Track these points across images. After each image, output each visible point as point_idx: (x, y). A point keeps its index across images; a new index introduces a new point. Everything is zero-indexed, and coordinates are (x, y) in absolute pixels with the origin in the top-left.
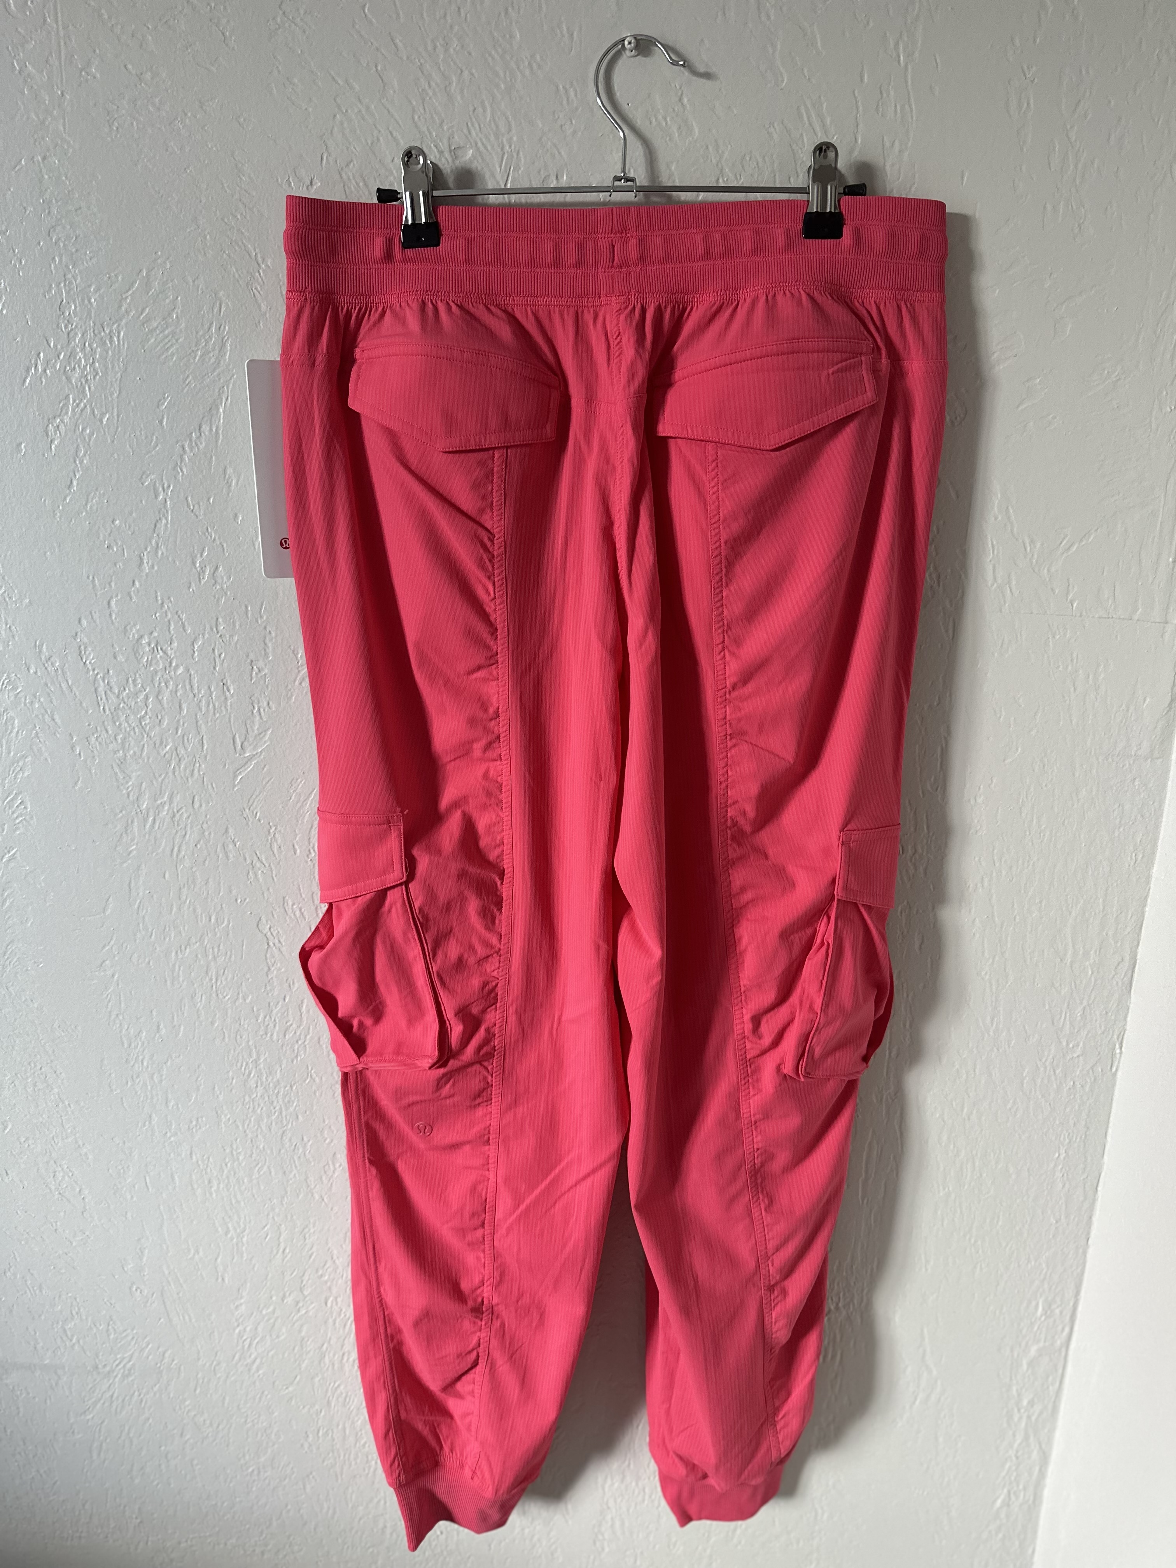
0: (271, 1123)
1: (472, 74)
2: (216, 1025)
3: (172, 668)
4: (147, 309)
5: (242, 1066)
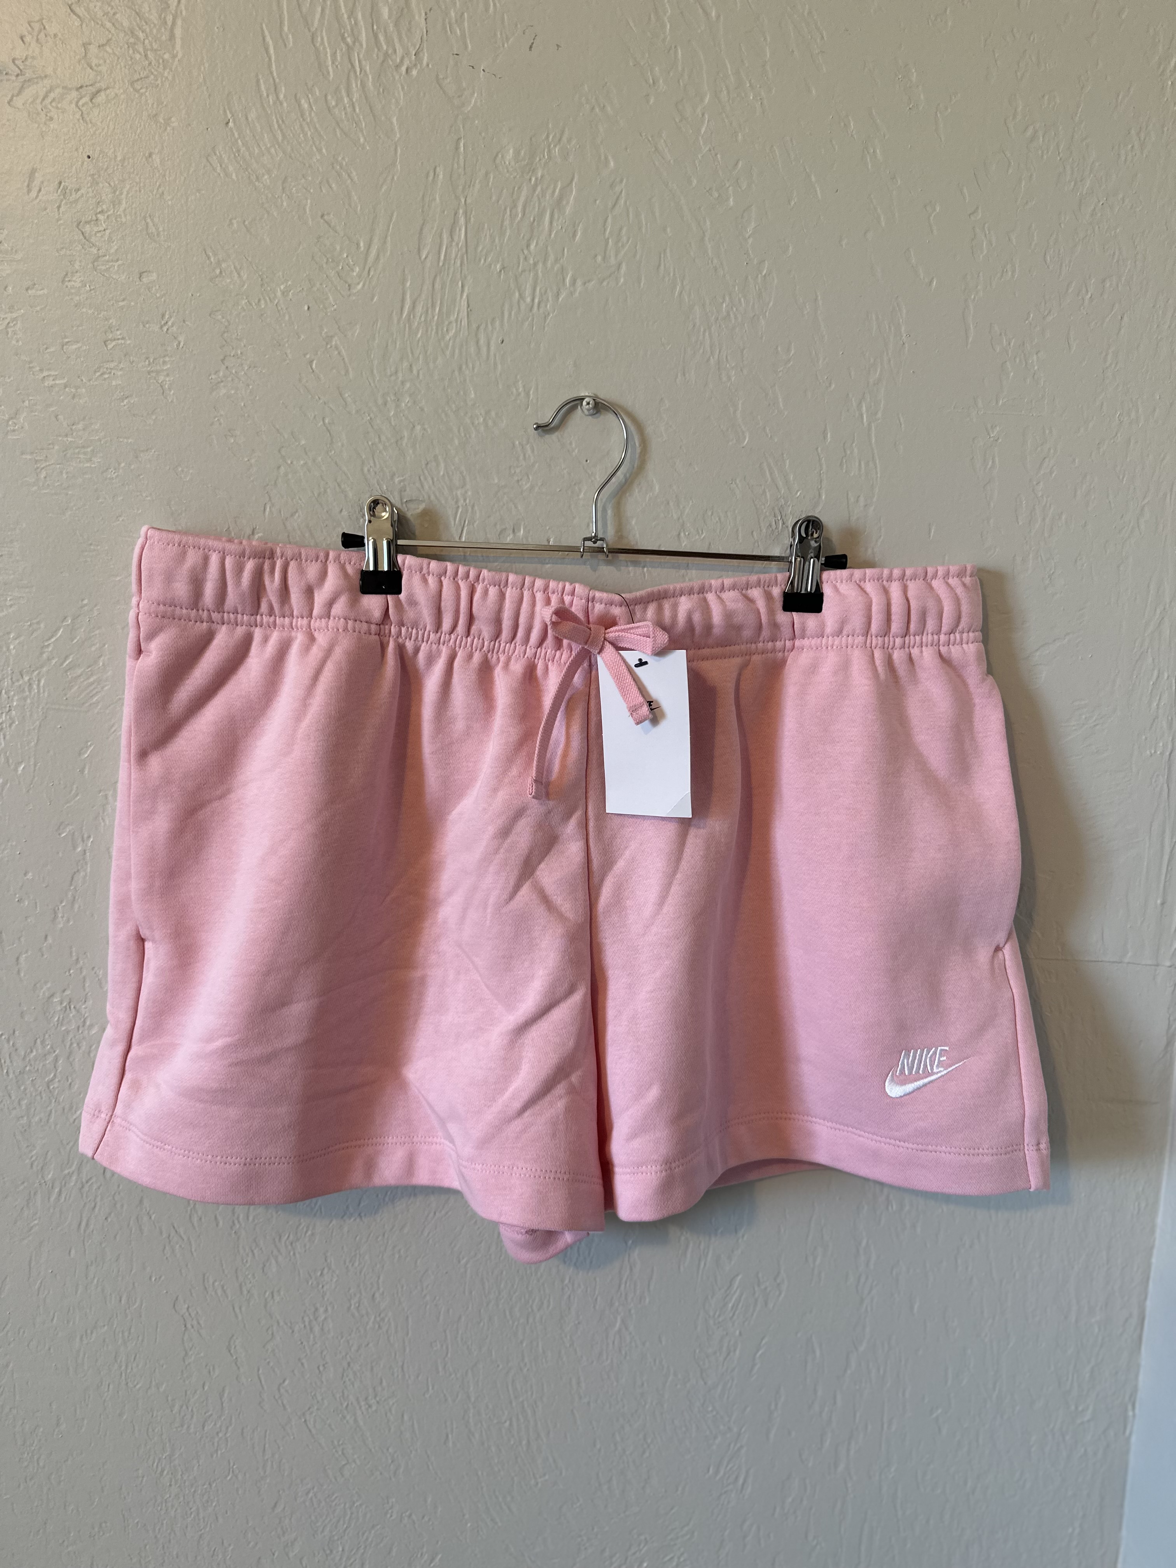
0: (187, 1527)
1: (425, 429)
2: (125, 1418)
3: (86, 1027)
4: (72, 656)
5: (154, 1463)
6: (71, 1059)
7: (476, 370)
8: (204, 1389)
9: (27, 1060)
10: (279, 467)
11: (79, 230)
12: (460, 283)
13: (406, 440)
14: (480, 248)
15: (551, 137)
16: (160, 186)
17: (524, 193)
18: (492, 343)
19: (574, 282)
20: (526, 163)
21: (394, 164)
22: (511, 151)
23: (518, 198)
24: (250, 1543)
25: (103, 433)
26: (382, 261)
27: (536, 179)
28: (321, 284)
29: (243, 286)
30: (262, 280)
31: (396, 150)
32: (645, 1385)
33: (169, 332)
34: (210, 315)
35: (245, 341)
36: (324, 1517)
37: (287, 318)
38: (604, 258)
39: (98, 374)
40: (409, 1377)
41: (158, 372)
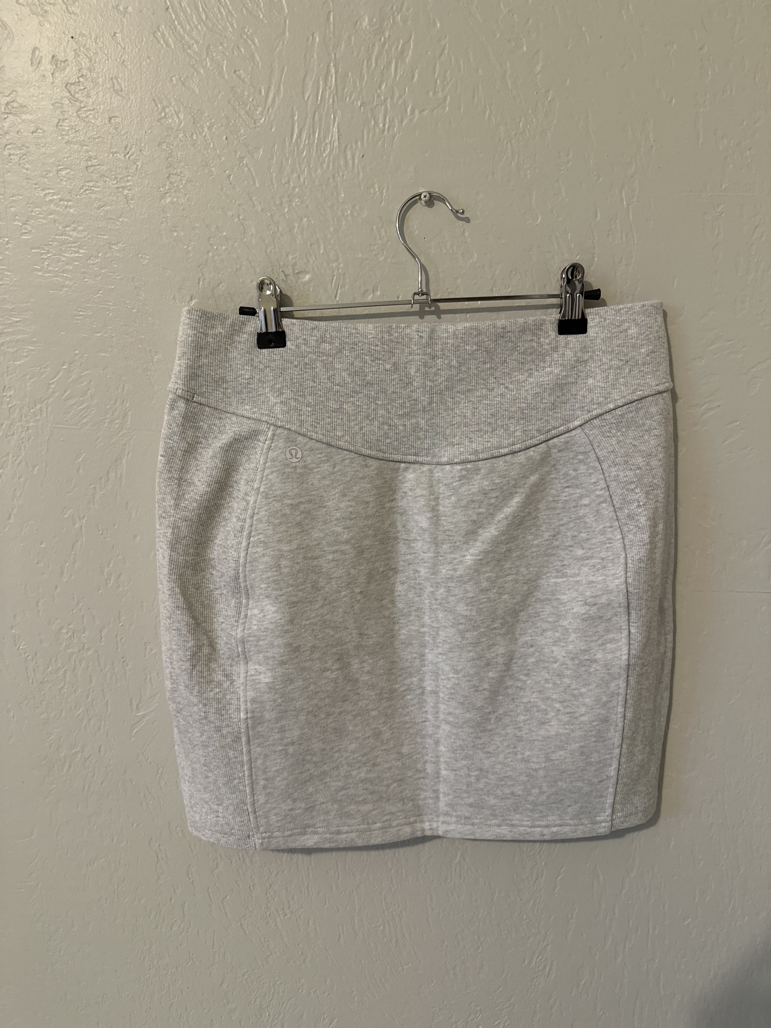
0: (162, 998)
1: (309, 221)
3: (85, 650)
6: (75, 672)
7: (345, 177)
8: (171, 901)
9: (46, 673)
10: (209, 252)
11: (67, 89)
12: (332, 117)
13: (296, 230)
14: (346, 91)
15: (395, 8)
16: (121, 56)
17: (377, 48)
18: (356, 158)
19: (413, 112)
20: (377, 27)
21: (285, 33)
22: (367, 20)
23: (373, 52)
24: (205, 1009)
25: (86, 233)
26: (277, 102)
27: (384, 39)
28: (235, 121)
29: (181, 124)
30: (194, 119)
31: (285, 21)
32: (479, 900)
33: (131, 158)
34: (158, 146)
35: (183, 164)
36: (256, 992)
37: (212, 146)
38: (434, 93)
39: (82, 190)
40: (313, 895)
41: (123, 188)
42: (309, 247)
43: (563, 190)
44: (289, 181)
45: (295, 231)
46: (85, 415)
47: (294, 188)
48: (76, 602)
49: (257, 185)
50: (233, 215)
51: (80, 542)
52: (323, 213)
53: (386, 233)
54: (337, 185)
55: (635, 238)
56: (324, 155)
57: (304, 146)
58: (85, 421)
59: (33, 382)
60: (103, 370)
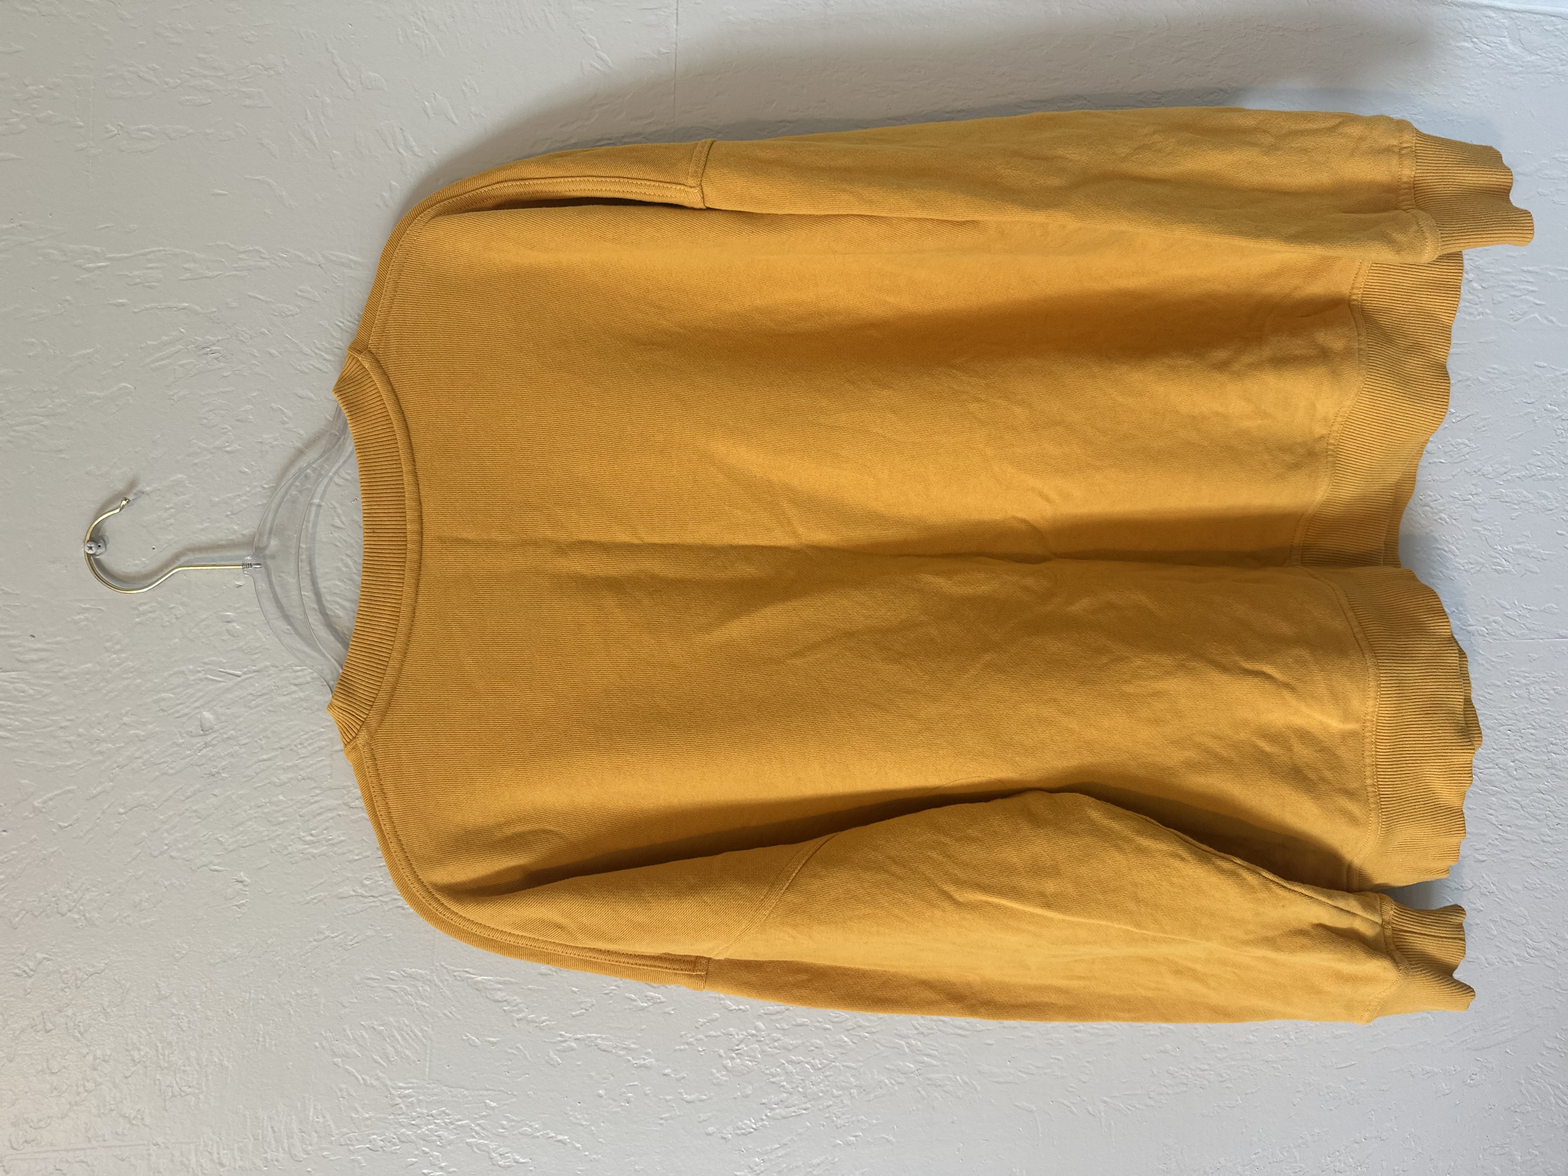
1: (126, 714)
4: (375, 1057)
7: (64, 662)
9: (792, 1090)
10: (172, 857)
13: (139, 732)
18: (34, 646)
25: (142, 1032)
35: (42, 894)
37: (14, 852)
41: (76, 979)
42: (166, 714)
43: (84, 352)
44: (69, 742)
45: (143, 733)
46: (411, 1034)
47: (79, 735)
48: (686, 1046)
49: (73, 787)
50: (118, 823)
51: (599, 1041)
52: (116, 693)
53: (145, 604)
54: (75, 673)
55: (155, 249)
56: (31, 692)
57: (17, 720)
58: (420, 1034)
59: (362, 1108)
60: (344, 1007)
